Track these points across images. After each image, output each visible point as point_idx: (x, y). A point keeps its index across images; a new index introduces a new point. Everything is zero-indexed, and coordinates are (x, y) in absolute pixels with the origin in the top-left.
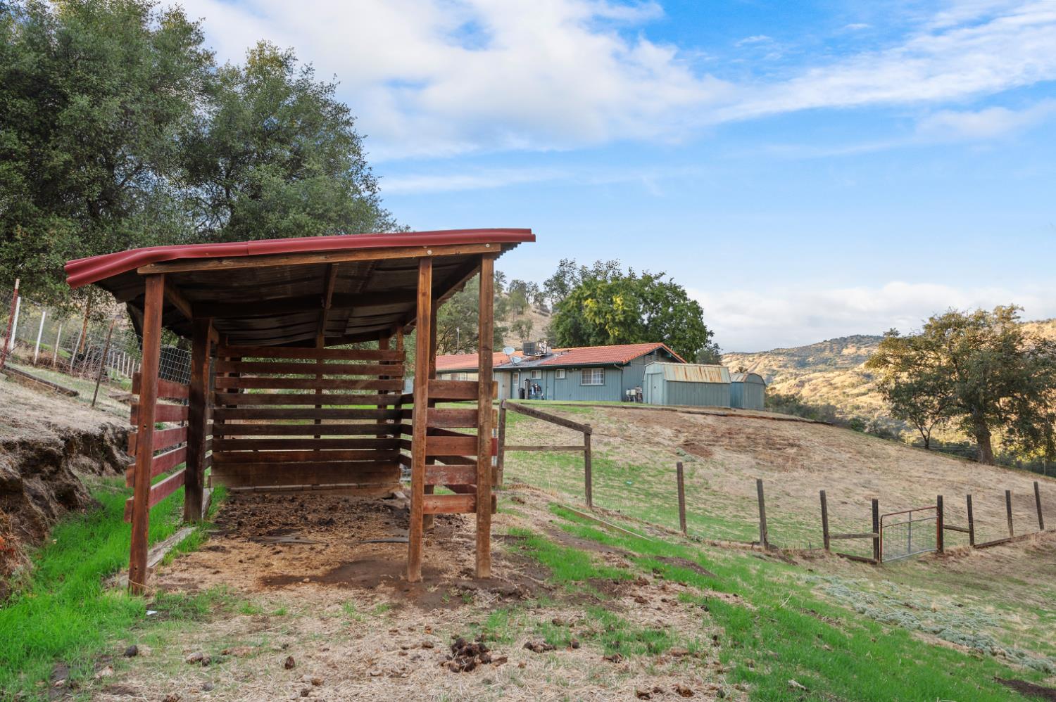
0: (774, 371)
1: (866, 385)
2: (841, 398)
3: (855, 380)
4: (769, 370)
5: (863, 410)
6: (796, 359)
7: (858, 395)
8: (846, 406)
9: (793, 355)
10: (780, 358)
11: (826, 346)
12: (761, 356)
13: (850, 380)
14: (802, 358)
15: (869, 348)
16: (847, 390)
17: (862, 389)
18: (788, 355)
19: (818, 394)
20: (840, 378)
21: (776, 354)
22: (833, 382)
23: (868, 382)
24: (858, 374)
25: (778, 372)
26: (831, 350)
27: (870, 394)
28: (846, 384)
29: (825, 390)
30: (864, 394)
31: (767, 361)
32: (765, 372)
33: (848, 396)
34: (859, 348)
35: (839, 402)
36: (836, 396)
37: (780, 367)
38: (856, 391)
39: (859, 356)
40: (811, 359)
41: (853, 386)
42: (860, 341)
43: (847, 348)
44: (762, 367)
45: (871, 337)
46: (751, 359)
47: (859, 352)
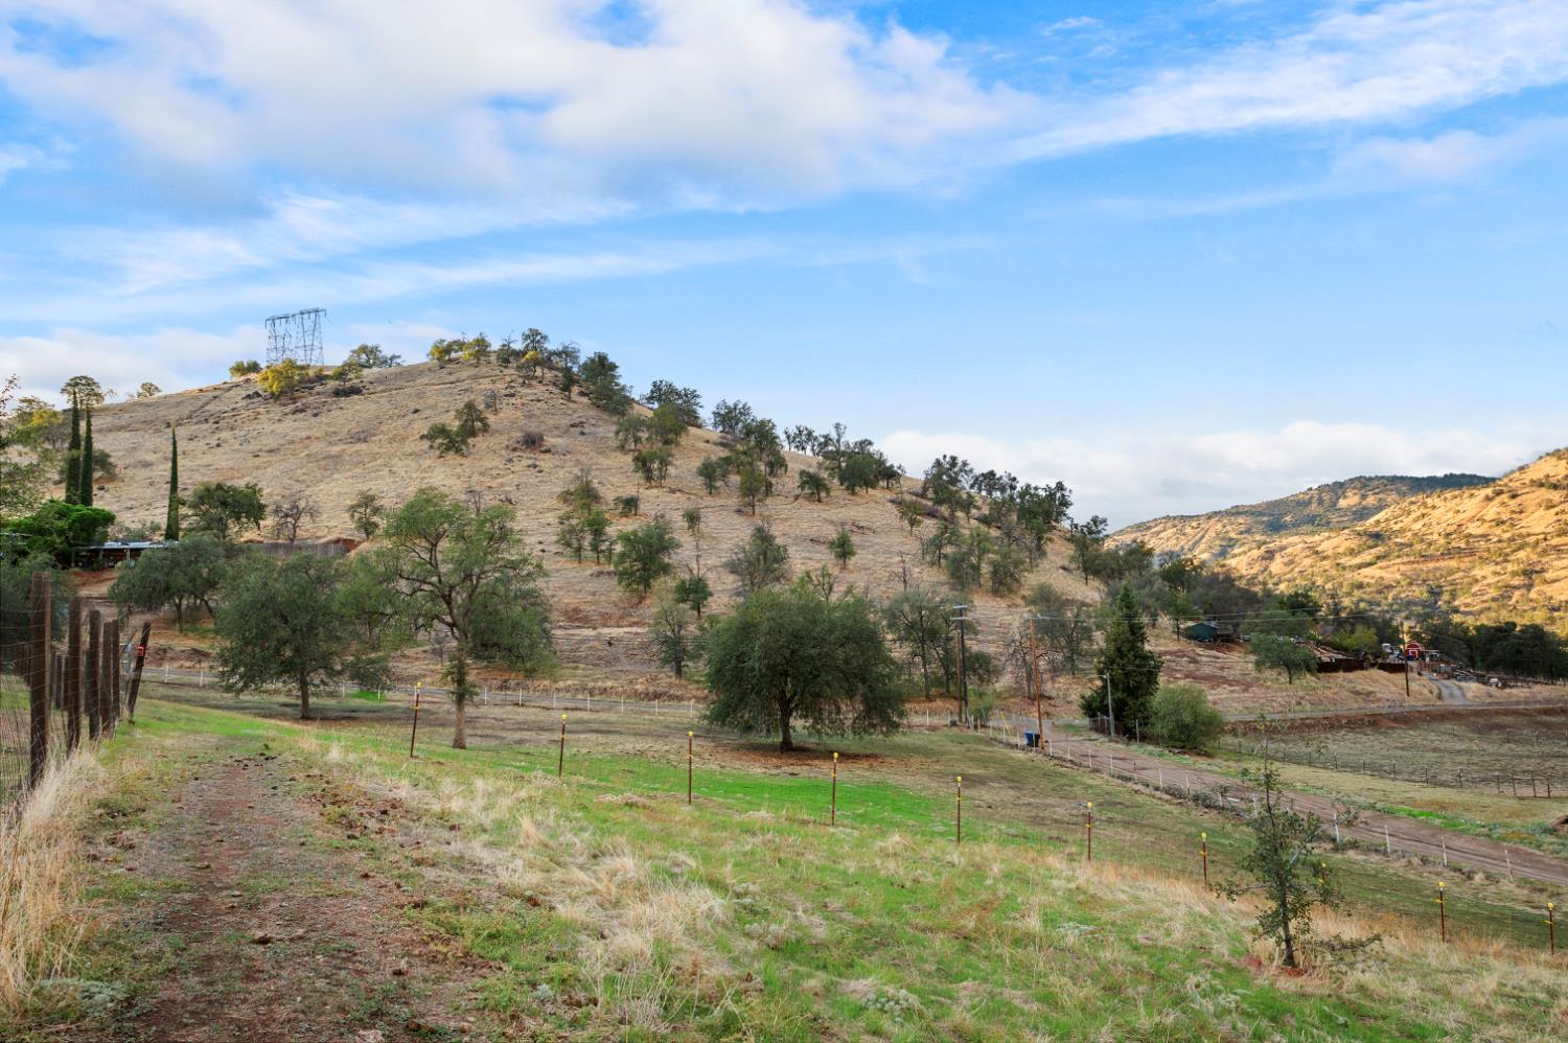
0: (1231, 539)
1: (1373, 551)
2: (1334, 572)
3: (1354, 543)
4: (1223, 539)
5: (1368, 590)
6: (1265, 519)
7: (1360, 567)
8: (1341, 585)
9: (1261, 514)
10: (1241, 520)
11: (1312, 497)
12: (1209, 518)
13: (1347, 544)
14: (1275, 518)
15: (1380, 496)
16: (1343, 561)
17: (1367, 557)
18: (1252, 514)
19: (1297, 570)
20: (1333, 542)
21: (1233, 514)
22: (1319, 549)
23: (1376, 546)
24: (1359, 534)
25: (1238, 540)
26: (1321, 502)
27: (1380, 564)
28: (1341, 550)
29: (1307, 562)
30: (1370, 564)
31: (1219, 526)
32: (1218, 542)
33: (1344, 568)
34: (1364, 497)
35: (1330, 579)
36: (1325, 571)
37: (1241, 533)
38: (1357, 561)
39: (1364, 508)
40: (1288, 518)
41: (1352, 552)
42: (1364, 486)
43: (1345, 497)
44: (1214, 535)
45: (1383, 477)
46: (1194, 524)
47: (1364, 503)
